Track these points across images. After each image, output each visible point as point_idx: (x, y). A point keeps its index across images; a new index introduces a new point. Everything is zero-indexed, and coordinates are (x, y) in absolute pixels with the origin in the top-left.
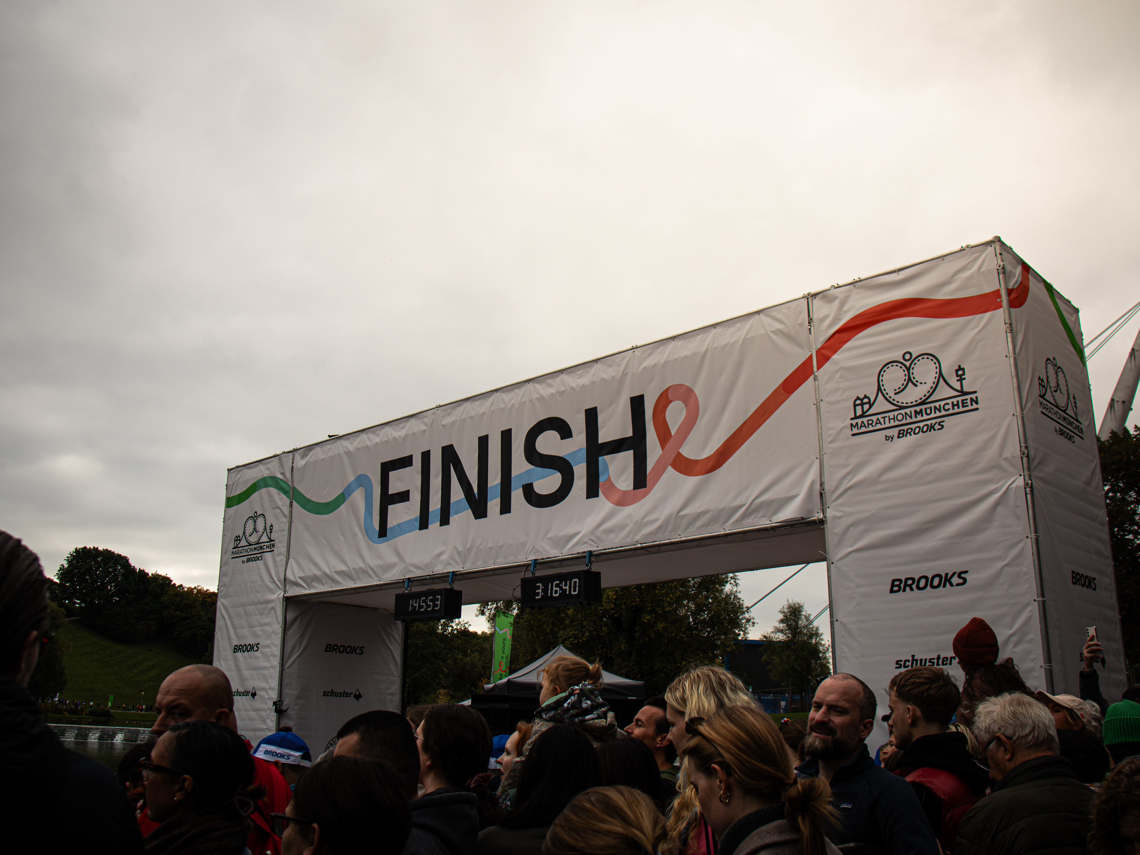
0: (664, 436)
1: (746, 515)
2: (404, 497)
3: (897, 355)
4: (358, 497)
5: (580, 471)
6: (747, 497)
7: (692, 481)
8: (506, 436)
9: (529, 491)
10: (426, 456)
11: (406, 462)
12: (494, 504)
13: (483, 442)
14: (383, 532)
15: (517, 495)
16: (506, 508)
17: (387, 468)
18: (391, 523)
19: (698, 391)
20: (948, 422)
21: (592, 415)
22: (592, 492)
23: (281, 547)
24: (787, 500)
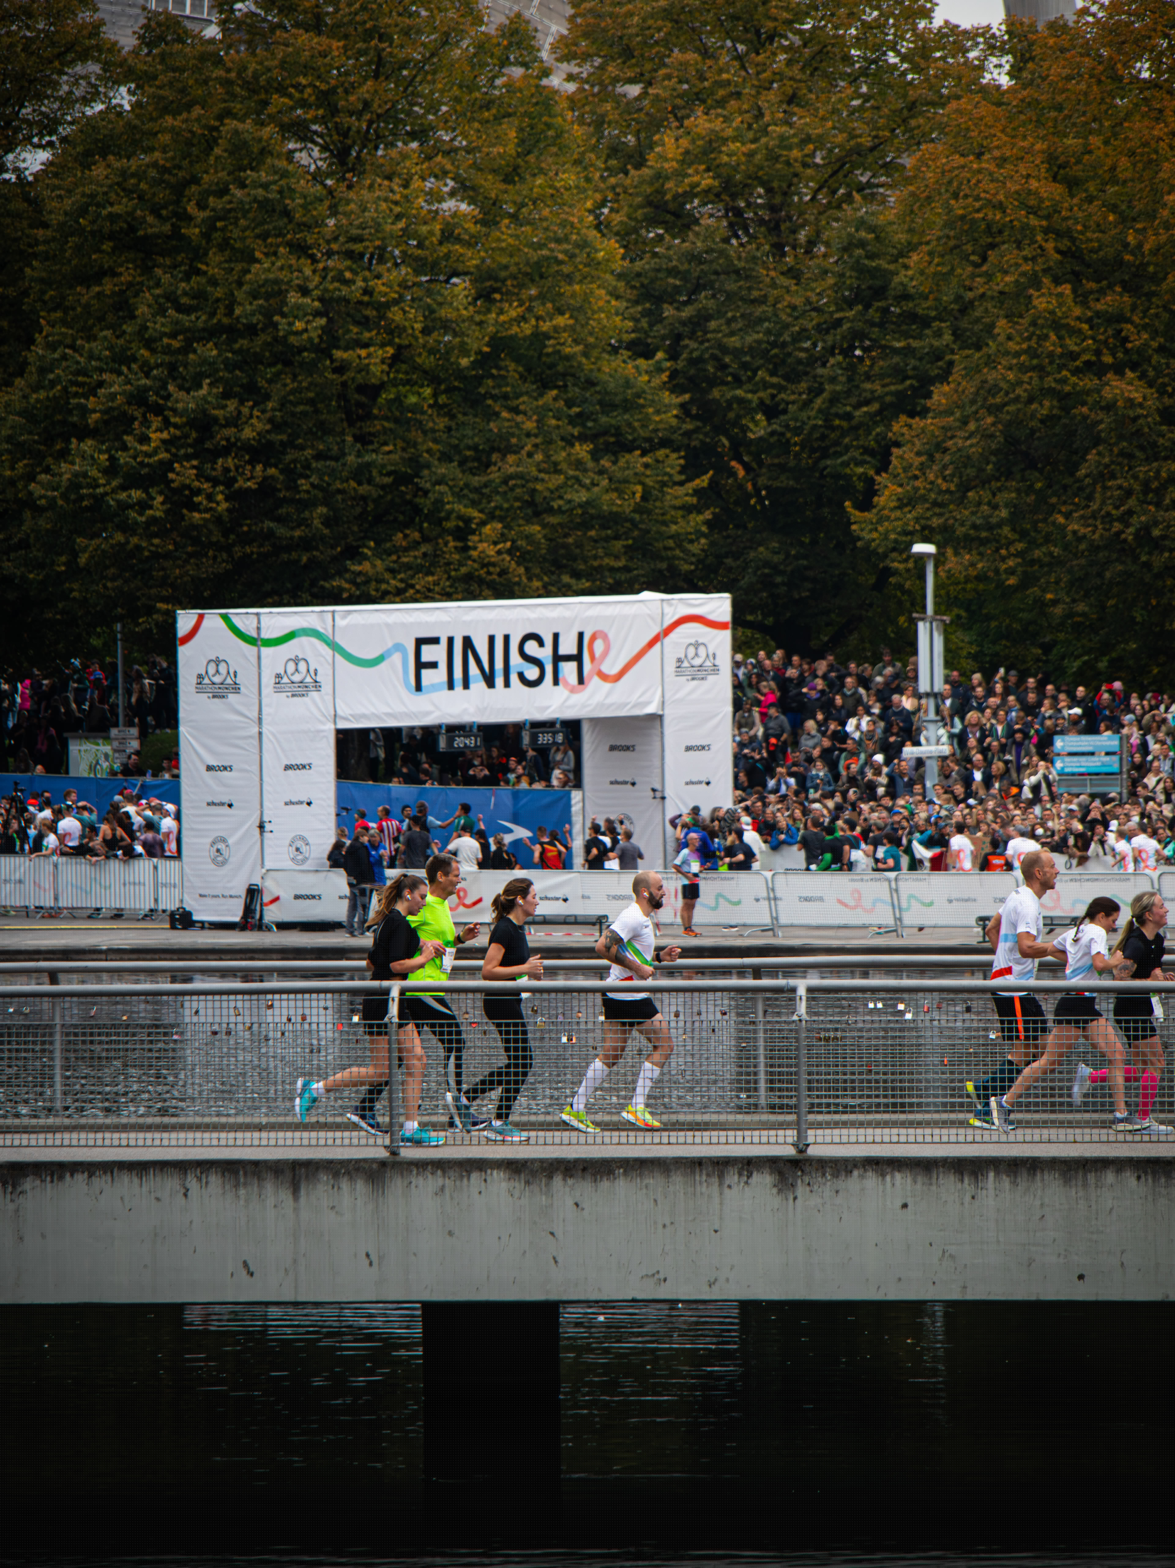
0: (593, 658)
1: (634, 706)
2: (434, 665)
3: (693, 641)
4: (396, 658)
5: (549, 669)
6: (634, 699)
7: (607, 686)
8: (507, 638)
9: (521, 676)
10: (451, 640)
11: (435, 641)
12: (499, 680)
13: (492, 639)
14: (419, 687)
15: (514, 678)
16: (507, 684)
17: (420, 642)
18: (425, 682)
19: (611, 636)
20: (710, 678)
21: (556, 636)
22: (556, 682)
23: (327, 687)
24: (648, 703)
